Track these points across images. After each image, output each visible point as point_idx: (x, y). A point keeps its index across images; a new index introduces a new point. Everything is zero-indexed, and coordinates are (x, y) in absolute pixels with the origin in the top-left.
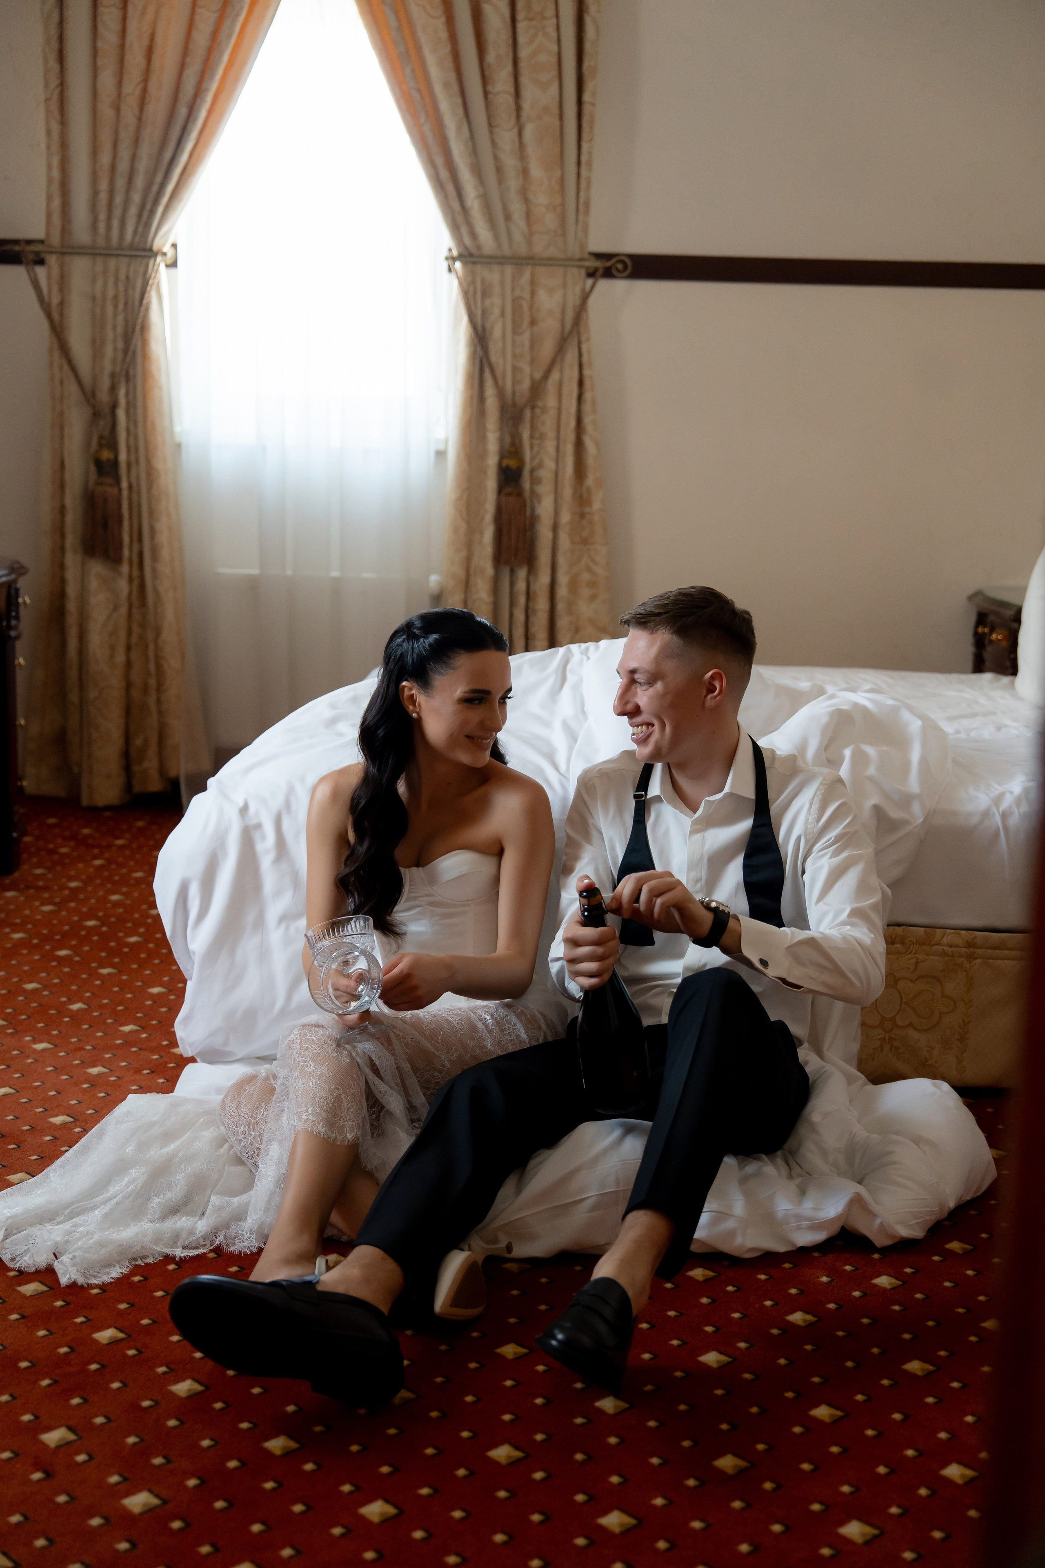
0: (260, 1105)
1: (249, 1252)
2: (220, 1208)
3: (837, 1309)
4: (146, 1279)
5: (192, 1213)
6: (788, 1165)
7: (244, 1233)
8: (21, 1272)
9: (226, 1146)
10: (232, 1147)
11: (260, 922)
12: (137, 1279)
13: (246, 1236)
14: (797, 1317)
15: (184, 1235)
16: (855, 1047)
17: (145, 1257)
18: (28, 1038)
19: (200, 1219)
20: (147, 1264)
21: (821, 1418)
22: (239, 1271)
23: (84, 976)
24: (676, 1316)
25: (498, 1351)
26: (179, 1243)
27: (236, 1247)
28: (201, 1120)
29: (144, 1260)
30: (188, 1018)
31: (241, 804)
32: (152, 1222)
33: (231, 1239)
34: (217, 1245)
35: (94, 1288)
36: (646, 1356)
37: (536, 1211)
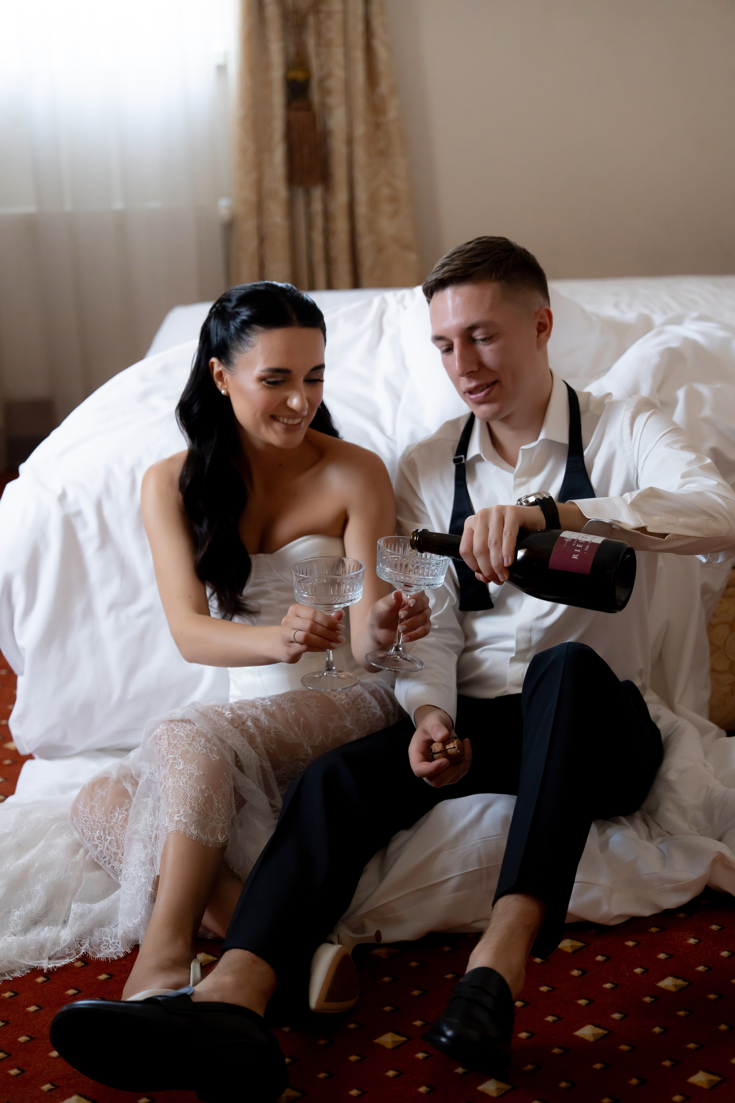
0: (114, 808)
1: (116, 958)
2: (82, 916)
3: (706, 971)
4: (16, 994)
5: (54, 923)
6: (647, 825)
7: (109, 939)
9: (81, 851)
10: (87, 852)
11: (89, 612)
13: (111, 942)
14: (668, 983)
15: (49, 945)
16: (706, 695)
17: (12, 971)
19: (63, 928)
20: (16, 979)
21: (700, 1084)
22: (108, 978)
24: (549, 991)
25: (377, 1041)
26: (45, 955)
27: (102, 954)
28: (53, 827)
29: (12, 975)
30: (23, 716)
31: (59, 492)
32: (15, 935)
33: (95, 946)
34: (84, 953)
36: (523, 1035)
37: (402, 894)
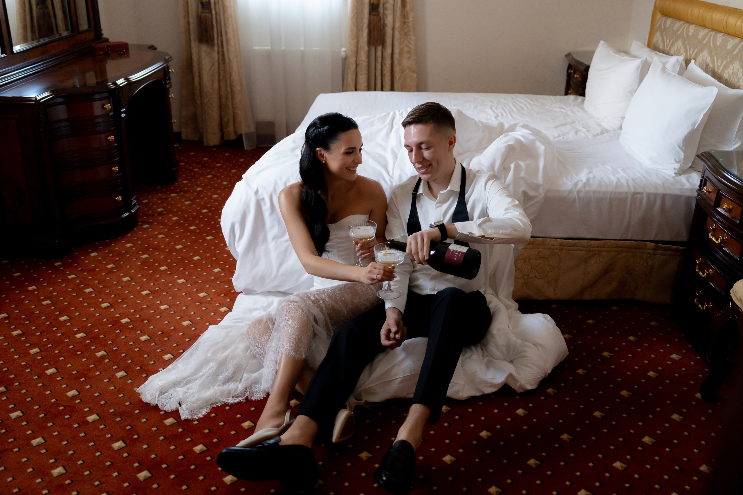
0: (263, 334)
1: (259, 400)
2: (248, 379)
3: (500, 428)
4: (217, 415)
5: (236, 381)
6: (482, 350)
7: (257, 390)
8: (166, 412)
9: (249, 351)
10: (251, 351)
11: (265, 239)
12: (213, 415)
13: (258, 391)
14: (484, 434)
15: (233, 392)
17: (216, 403)
18: (176, 277)
19: (240, 383)
20: (218, 407)
23: (200, 241)
24: (434, 434)
25: (359, 455)
26: (231, 396)
27: (254, 397)
28: (239, 339)
29: (216, 404)
30: (237, 278)
31: (255, 190)
32: (219, 385)
33: (252, 393)
34: (247, 396)
35: (195, 421)
36: (421, 458)
37: (377, 383)
